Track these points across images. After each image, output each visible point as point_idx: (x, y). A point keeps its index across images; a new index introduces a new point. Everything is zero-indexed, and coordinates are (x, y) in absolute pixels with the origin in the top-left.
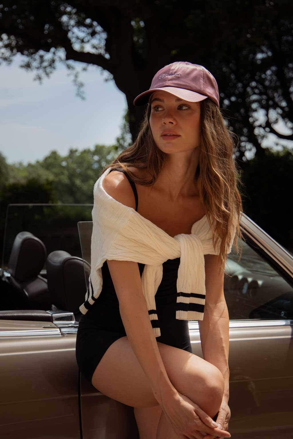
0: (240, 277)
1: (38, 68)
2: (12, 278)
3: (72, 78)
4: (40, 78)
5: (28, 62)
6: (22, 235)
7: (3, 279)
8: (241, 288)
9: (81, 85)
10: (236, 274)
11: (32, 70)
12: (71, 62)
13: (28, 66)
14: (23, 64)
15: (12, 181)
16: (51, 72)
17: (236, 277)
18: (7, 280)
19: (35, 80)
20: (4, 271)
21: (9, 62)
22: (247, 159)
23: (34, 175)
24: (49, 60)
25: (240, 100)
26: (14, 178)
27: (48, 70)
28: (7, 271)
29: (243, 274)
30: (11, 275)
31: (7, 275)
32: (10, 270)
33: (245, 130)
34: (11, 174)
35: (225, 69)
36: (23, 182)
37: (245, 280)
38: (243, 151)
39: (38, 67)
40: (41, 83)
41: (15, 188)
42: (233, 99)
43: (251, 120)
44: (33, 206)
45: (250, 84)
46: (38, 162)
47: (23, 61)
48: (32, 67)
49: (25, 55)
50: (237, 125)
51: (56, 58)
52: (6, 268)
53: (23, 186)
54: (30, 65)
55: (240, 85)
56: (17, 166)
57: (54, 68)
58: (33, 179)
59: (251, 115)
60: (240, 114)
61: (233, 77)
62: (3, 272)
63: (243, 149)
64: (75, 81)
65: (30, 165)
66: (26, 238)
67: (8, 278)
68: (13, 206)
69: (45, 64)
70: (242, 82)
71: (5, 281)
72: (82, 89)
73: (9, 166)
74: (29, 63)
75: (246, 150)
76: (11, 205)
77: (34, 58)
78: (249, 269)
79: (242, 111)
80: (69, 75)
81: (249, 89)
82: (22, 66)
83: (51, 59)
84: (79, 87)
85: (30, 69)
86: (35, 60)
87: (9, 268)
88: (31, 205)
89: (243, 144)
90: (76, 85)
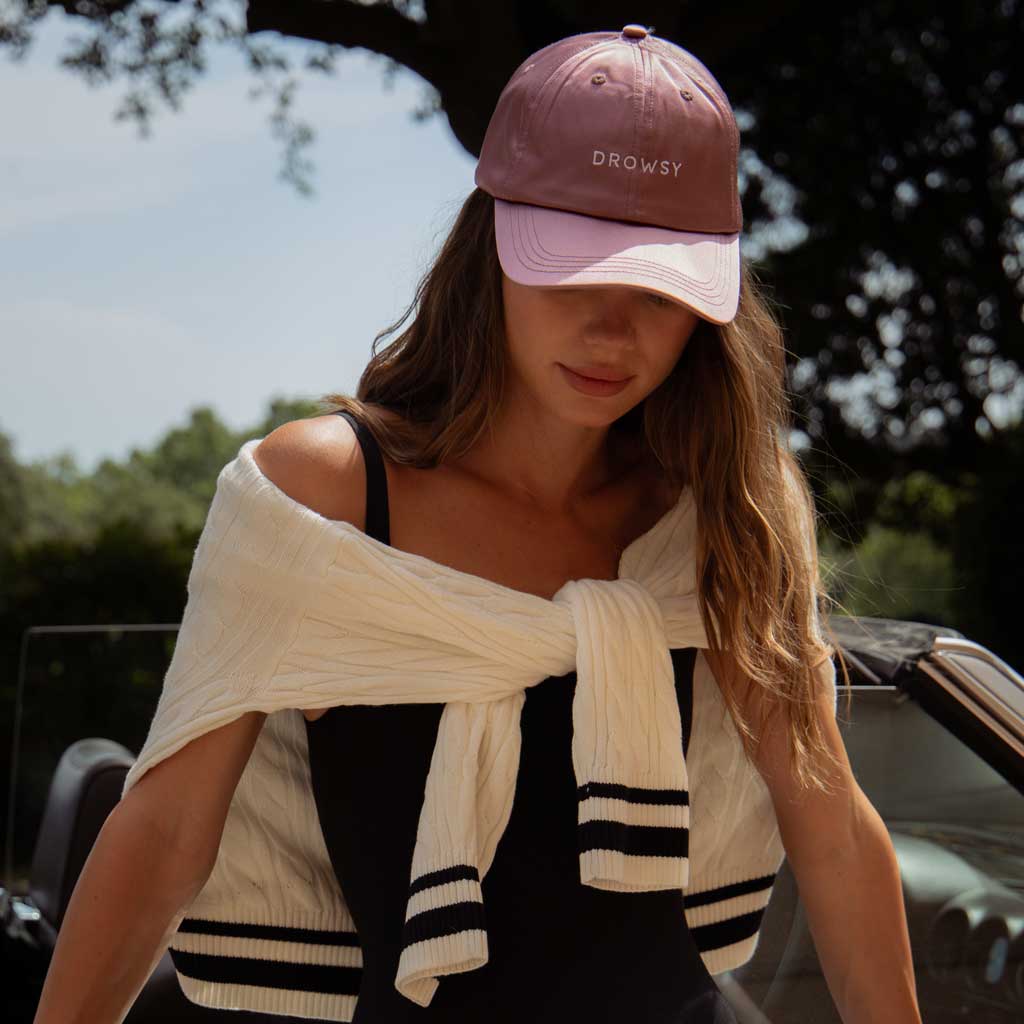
0: (976, 916)
1: (133, 69)
2: (44, 924)
3: (269, 105)
4: (141, 111)
5: (96, 44)
6: (86, 751)
7: (13, 932)
8: (980, 961)
9: (305, 136)
10: (960, 901)
11: (108, 77)
12: (269, 41)
13: (92, 60)
14: (73, 51)
15: (36, 533)
16: (185, 84)
17: (960, 915)
18: (27, 936)
19: (121, 116)
20: (15, 898)
21: (19, 49)
22: (992, 426)
23: (125, 509)
24: (176, 34)
25: (963, 184)
26: (46, 518)
27: (175, 72)
28: (29, 899)
29: (985, 901)
30: (44, 914)
31: (27, 913)
32: (40, 896)
33: (985, 308)
34: (35, 505)
35: (899, 55)
36: (83, 534)
37: (994, 926)
38: (980, 397)
39: (132, 64)
40: (144, 133)
41: (50, 560)
42: (934, 179)
43: (1009, 263)
44: (126, 633)
45: (1007, 113)
46: (136, 456)
47: (74, 40)
48: (111, 67)
49: (82, 14)
50: (952, 287)
51: (208, 25)
52: (24, 885)
53: (81, 554)
54: (103, 57)
55: (962, 119)
56: (53, 472)
57: (198, 67)
58: (123, 524)
59: (1008, 243)
60: (965, 238)
61: (933, 85)
62: (10, 904)
63: (980, 386)
64: (279, 119)
65: (107, 468)
66: (102, 763)
67: (30, 925)
68: (44, 635)
69: (164, 50)
70: (971, 108)
71: (20, 940)
72: (305, 153)
73: (27, 471)
74: (98, 47)
75: (990, 391)
76: (38, 630)
77: (117, 28)
78: (1013, 881)
79: (974, 226)
80: (255, 94)
81: (1000, 137)
82: (71, 62)
83: (184, 29)
84: (294, 143)
85: (99, 75)
86: (123, 34)
87: (34, 885)
88: (114, 629)
89: (975, 366)
90: (279, 134)
